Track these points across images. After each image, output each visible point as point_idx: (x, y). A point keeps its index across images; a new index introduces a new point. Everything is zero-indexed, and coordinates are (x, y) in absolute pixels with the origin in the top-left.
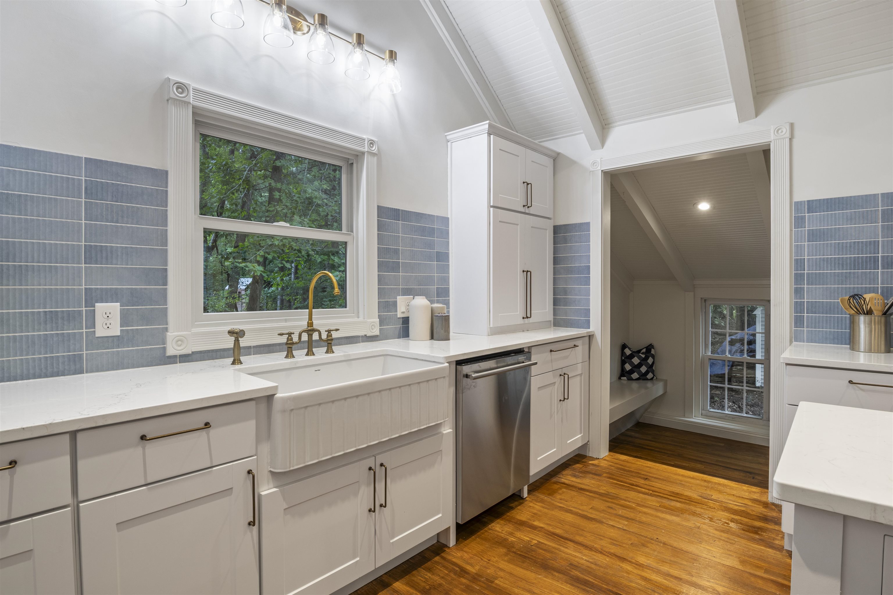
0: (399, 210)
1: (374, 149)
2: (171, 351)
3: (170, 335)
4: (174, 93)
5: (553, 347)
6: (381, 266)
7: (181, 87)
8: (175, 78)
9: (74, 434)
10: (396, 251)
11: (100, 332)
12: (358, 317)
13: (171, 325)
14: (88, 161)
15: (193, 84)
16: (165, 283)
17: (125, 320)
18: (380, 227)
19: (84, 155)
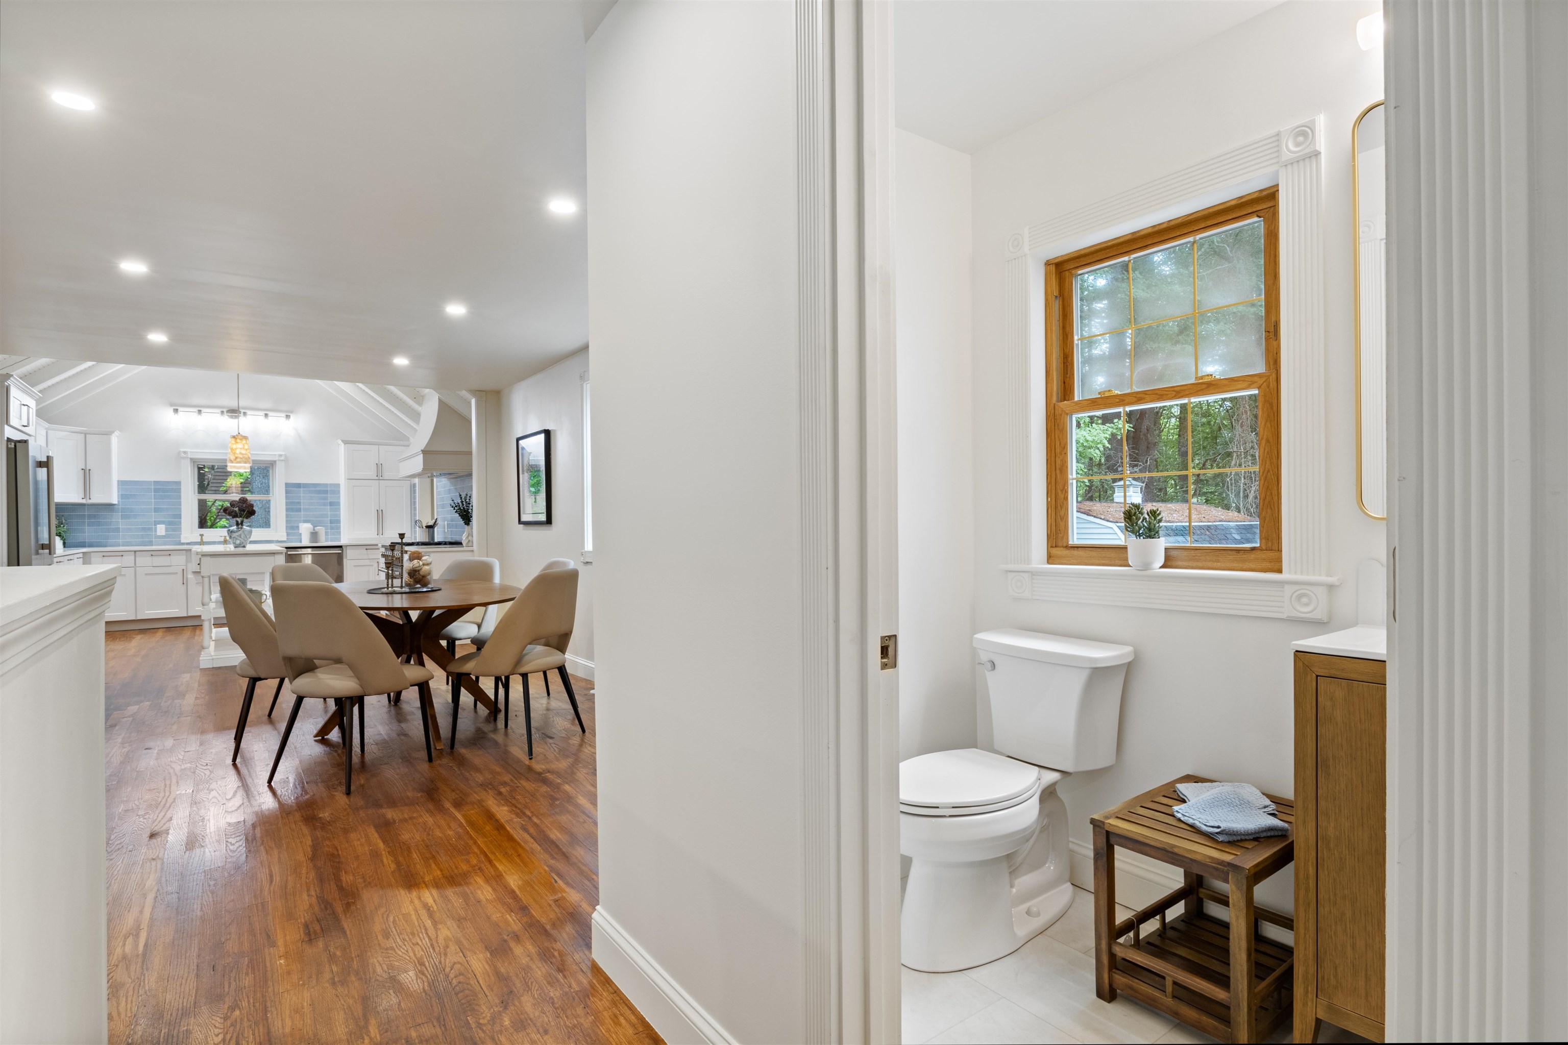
0: (300, 484)
1: (282, 458)
2: (182, 541)
3: (182, 536)
4: (183, 455)
5: (368, 547)
6: (287, 510)
7: (185, 453)
8: (182, 450)
9: (135, 551)
10: (299, 503)
11: (159, 533)
12: (276, 532)
13: (183, 532)
14: (154, 481)
15: (189, 450)
16: (181, 518)
17: (167, 530)
18: (287, 492)
19: (153, 480)
